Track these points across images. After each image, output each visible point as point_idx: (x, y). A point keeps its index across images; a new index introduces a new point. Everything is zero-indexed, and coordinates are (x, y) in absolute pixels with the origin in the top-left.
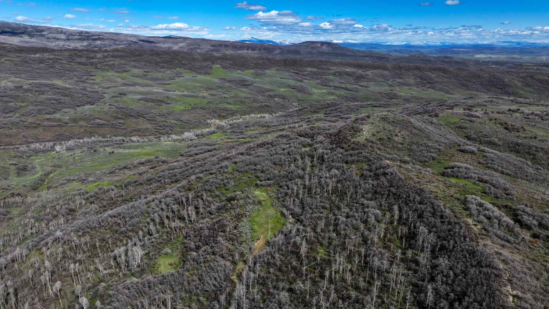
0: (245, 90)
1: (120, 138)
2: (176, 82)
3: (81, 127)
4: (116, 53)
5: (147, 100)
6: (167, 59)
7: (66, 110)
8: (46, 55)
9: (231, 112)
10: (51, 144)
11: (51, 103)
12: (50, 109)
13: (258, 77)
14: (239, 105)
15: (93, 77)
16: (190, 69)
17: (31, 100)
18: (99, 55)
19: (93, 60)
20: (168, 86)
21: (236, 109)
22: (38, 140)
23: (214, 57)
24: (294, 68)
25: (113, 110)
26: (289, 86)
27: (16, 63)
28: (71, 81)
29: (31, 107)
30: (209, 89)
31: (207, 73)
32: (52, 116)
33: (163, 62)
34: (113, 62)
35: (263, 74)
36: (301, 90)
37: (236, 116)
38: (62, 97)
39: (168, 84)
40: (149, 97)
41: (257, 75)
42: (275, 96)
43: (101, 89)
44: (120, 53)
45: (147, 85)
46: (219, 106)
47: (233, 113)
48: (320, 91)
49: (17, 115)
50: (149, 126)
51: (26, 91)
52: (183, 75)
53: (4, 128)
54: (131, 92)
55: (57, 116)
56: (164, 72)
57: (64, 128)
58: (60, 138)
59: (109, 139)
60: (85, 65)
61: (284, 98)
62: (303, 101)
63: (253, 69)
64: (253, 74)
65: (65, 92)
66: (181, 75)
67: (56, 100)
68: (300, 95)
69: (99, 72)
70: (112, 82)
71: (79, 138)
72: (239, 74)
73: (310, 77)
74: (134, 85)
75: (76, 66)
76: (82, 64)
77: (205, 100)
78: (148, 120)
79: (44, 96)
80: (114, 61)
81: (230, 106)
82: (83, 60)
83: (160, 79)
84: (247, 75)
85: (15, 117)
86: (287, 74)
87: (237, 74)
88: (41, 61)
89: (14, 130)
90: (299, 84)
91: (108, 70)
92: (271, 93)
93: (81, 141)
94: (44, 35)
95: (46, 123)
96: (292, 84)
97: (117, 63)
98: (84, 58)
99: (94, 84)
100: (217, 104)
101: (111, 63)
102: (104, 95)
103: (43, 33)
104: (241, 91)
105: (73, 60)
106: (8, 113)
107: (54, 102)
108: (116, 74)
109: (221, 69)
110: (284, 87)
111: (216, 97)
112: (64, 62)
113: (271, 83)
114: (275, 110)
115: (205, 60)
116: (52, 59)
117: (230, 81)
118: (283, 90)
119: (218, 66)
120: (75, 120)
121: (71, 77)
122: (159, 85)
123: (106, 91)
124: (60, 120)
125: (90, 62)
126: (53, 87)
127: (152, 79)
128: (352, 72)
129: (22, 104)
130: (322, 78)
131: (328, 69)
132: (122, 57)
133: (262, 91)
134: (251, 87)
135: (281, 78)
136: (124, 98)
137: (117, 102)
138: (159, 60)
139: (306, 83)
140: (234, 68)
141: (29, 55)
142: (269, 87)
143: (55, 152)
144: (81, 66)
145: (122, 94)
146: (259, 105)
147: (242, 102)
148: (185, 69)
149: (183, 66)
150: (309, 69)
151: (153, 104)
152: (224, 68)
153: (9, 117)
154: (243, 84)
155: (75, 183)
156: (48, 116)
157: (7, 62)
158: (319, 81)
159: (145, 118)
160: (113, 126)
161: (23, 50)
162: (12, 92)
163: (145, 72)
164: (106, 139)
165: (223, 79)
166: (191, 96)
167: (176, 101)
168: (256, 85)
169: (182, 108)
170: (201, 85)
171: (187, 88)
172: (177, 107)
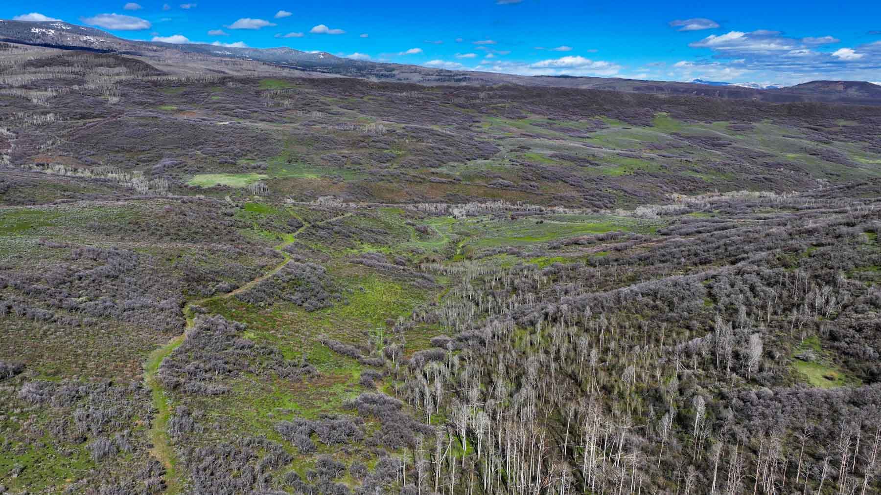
0: (718, 153)
1: (537, 207)
2: (598, 135)
3: (479, 187)
4: (505, 92)
5: (563, 158)
6: (581, 101)
7: (452, 163)
8: (415, 94)
9: (703, 185)
10: (445, 205)
11: (435, 153)
12: (434, 161)
13: (739, 132)
14: (713, 174)
15: (477, 124)
16: (618, 117)
17: (410, 147)
18: (482, 95)
19: (474, 102)
20: (588, 141)
21: (709, 181)
22: (425, 200)
23: (657, 99)
24: (808, 120)
25: (517, 167)
26: (803, 150)
27: (380, 102)
28: (450, 127)
29: (411, 157)
30: (653, 147)
31: (646, 125)
32: (439, 170)
33: (575, 106)
34: (503, 105)
35: (748, 128)
36: (829, 157)
37: (711, 191)
38: (446, 147)
39: (588, 138)
40: (566, 153)
41: (737, 130)
42: (779, 165)
43: (492, 140)
44: (512, 93)
45: (557, 139)
46: (680, 174)
47: (706, 188)
48: (871, 162)
49: (395, 166)
50: (575, 194)
51: (401, 136)
52: (609, 126)
53: (383, 180)
54: (536, 145)
55: (444, 170)
56: (577, 121)
57: (457, 187)
58: (454, 199)
59: (519, 207)
60: (464, 108)
61: (797, 170)
62: (838, 176)
63: (727, 120)
64: (728, 127)
65: (448, 140)
66: (604, 126)
67: (439, 149)
68: (829, 166)
69: (484, 118)
70: (505, 131)
71: (481, 202)
72: (702, 127)
73: (846, 137)
74: (539, 136)
75: (453, 109)
76: (460, 107)
77: (654, 164)
78: (572, 185)
79: (424, 144)
80: (503, 102)
81: (699, 176)
82: (462, 100)
83: (573, 131)
84: (719, 129)
85: (393, 168)
86: (795, 129)
87: (699, 128)
88: (410, 101)
89: (395, 184)
90: (821, 146)
91: (496, 116)
92: (767, 160)
93: (483, 205)
94: (394, 75)
95: (432, 178)
96: (810, 146)
97: (507, 105)
98: (463, 99)
99: (481, 132)
100: (674, 171)
101: (500, 105)
102: (499, 147)
103: (393, 72)
104: (711, 154)
105: (449, 100)
106: (385, 163)
107: (438, 151)
108: (508, 121)
109: (670, 119)
110: (795, 152)
111: (671, 160)
112: (438, 102)
113: (765, 144)
114: (784, 187)
115: (641, 104)
116: (422, 99)
117: (688, 138)
118: (790, 155)
119: (665, 114)
120: (469, 178)
121: (450, 123)
122: (573, 139)
123: (500, 142)
124: (448, 176)
125: (470, 104)
126: (432, 133)
127: (563, 130)
129: (399, 153)
130: (872, 139)
132: (514, 98)
133: (751, 157)
134: (728, 148)
135: (784, 136)
136: (528, 154)
137: (518, 157)
138: (569, 103)
139: (838, 147)
140: (691, 118)
141: (395, 94)
142: (763, 150)
143: (451, 217)
144: (459, 109)
145: (523, 148)
146: (752, 177)
147: (719, 170)
148: (609, 117)
149: (606, 112)
150: (842, 122)
151: (573, 164)
152: (675, 117)
153: (386, 167)
154: (714, 143)
155: (504, 255)
156: (433, 170)
157: (371, 102)
158: (867, 144)
159: (567, 183)
160: (523, 189)
161: (387, 87)
162: (385, 137)
163: (550, 119)
164: (516, 207)
165: (675, 134)
166: (629, 156)
167: (608, 162)
168: (736, 145)
169: (619, 172)
170: (640, 141)
171: (619, 145)
172: (611, 170)
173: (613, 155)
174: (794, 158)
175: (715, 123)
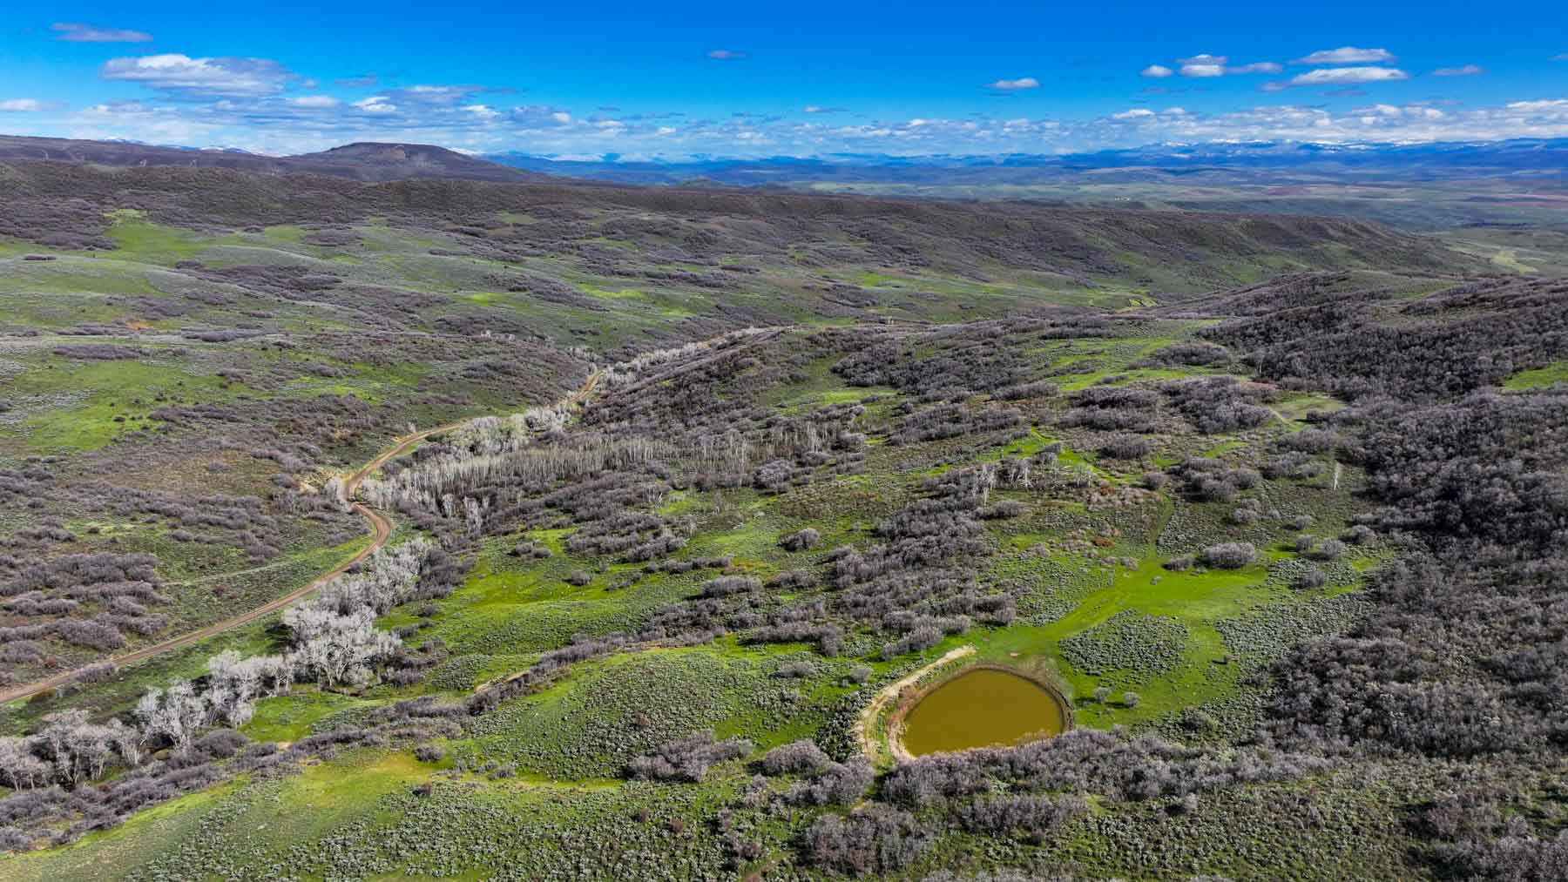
14: (372, 376)
21: (377, 400)
26: (490, 281)
30: (157, 310)
31: (93, 245)
35: (350, 239)
36: (552, 293)
41: (327, 244)
48: (615, 295)
61: (511, 329)
62: (594, 333)
64: (303, 240)
68: (562, 313)
72: (244, 241)
81: (339, 389)
84: (286, 244)
86: (442, 235)
87: (235, 244)
96: (497, 272)
104: (311, 312)
109: (153, 226)
110: (479, 287)
111: (235, 348)
115: (55, 189)
117: (231, 274)
118: (478, 296)
119: (132, 212)
128: (665, 224)
131: (576, 216)
133: (402, 308)
135: (432, 253)
139: (541, 269)
140: (207, 221)
142: (414, 288)
146: (461, 368)
147: (374, 361)
152: (167, 220)
165: (189, 265)
166: (100, 355)
167: (38, 388)
168: (354, 282)
169: (97, 424)
170: (105, 296)
171: (45, 317)
172: (65, 421)
173: (42, 356)
174: (492, 302)
175: (267, 229)
